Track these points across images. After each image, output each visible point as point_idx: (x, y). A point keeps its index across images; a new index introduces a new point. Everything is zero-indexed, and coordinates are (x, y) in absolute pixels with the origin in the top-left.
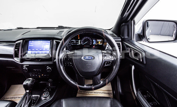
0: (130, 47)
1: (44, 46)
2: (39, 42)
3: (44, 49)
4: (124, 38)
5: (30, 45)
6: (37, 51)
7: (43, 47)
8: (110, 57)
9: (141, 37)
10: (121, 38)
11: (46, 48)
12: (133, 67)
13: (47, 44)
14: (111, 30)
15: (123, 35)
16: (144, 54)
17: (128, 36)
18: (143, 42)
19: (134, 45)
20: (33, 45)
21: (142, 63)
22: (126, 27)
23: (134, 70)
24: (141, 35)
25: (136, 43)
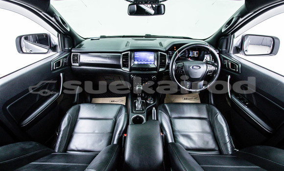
0: (227, 60)
1: (149, 57)
2: (144, 54)
3: (149, 60)
4: (222, 51)
5: (136, 56)
7: (147, 58)
8: (213, 67)
9: (239, 49)
10: (219, 51)
12: (229, 77)
13: (151, 56)
14: (206, 40)
15: (221, 48)
16: (240, 65)
17: (226, 48)
18: (240, 55)
19: (231, 57)
20: (138, 56)
21: (238, 72)
22: (225, 40)
23: (230, 79)
24: (239, 48)
25: (233, 55)
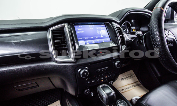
1: (100, 32)
2: (91, 27)
3: (102, 37)
5: (78, 32)
6: (92, 39)
7: (98, 33)
11: (103, 34)
13: (103, 29)
20: (83, 32)
